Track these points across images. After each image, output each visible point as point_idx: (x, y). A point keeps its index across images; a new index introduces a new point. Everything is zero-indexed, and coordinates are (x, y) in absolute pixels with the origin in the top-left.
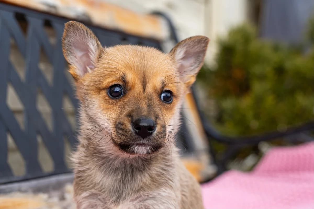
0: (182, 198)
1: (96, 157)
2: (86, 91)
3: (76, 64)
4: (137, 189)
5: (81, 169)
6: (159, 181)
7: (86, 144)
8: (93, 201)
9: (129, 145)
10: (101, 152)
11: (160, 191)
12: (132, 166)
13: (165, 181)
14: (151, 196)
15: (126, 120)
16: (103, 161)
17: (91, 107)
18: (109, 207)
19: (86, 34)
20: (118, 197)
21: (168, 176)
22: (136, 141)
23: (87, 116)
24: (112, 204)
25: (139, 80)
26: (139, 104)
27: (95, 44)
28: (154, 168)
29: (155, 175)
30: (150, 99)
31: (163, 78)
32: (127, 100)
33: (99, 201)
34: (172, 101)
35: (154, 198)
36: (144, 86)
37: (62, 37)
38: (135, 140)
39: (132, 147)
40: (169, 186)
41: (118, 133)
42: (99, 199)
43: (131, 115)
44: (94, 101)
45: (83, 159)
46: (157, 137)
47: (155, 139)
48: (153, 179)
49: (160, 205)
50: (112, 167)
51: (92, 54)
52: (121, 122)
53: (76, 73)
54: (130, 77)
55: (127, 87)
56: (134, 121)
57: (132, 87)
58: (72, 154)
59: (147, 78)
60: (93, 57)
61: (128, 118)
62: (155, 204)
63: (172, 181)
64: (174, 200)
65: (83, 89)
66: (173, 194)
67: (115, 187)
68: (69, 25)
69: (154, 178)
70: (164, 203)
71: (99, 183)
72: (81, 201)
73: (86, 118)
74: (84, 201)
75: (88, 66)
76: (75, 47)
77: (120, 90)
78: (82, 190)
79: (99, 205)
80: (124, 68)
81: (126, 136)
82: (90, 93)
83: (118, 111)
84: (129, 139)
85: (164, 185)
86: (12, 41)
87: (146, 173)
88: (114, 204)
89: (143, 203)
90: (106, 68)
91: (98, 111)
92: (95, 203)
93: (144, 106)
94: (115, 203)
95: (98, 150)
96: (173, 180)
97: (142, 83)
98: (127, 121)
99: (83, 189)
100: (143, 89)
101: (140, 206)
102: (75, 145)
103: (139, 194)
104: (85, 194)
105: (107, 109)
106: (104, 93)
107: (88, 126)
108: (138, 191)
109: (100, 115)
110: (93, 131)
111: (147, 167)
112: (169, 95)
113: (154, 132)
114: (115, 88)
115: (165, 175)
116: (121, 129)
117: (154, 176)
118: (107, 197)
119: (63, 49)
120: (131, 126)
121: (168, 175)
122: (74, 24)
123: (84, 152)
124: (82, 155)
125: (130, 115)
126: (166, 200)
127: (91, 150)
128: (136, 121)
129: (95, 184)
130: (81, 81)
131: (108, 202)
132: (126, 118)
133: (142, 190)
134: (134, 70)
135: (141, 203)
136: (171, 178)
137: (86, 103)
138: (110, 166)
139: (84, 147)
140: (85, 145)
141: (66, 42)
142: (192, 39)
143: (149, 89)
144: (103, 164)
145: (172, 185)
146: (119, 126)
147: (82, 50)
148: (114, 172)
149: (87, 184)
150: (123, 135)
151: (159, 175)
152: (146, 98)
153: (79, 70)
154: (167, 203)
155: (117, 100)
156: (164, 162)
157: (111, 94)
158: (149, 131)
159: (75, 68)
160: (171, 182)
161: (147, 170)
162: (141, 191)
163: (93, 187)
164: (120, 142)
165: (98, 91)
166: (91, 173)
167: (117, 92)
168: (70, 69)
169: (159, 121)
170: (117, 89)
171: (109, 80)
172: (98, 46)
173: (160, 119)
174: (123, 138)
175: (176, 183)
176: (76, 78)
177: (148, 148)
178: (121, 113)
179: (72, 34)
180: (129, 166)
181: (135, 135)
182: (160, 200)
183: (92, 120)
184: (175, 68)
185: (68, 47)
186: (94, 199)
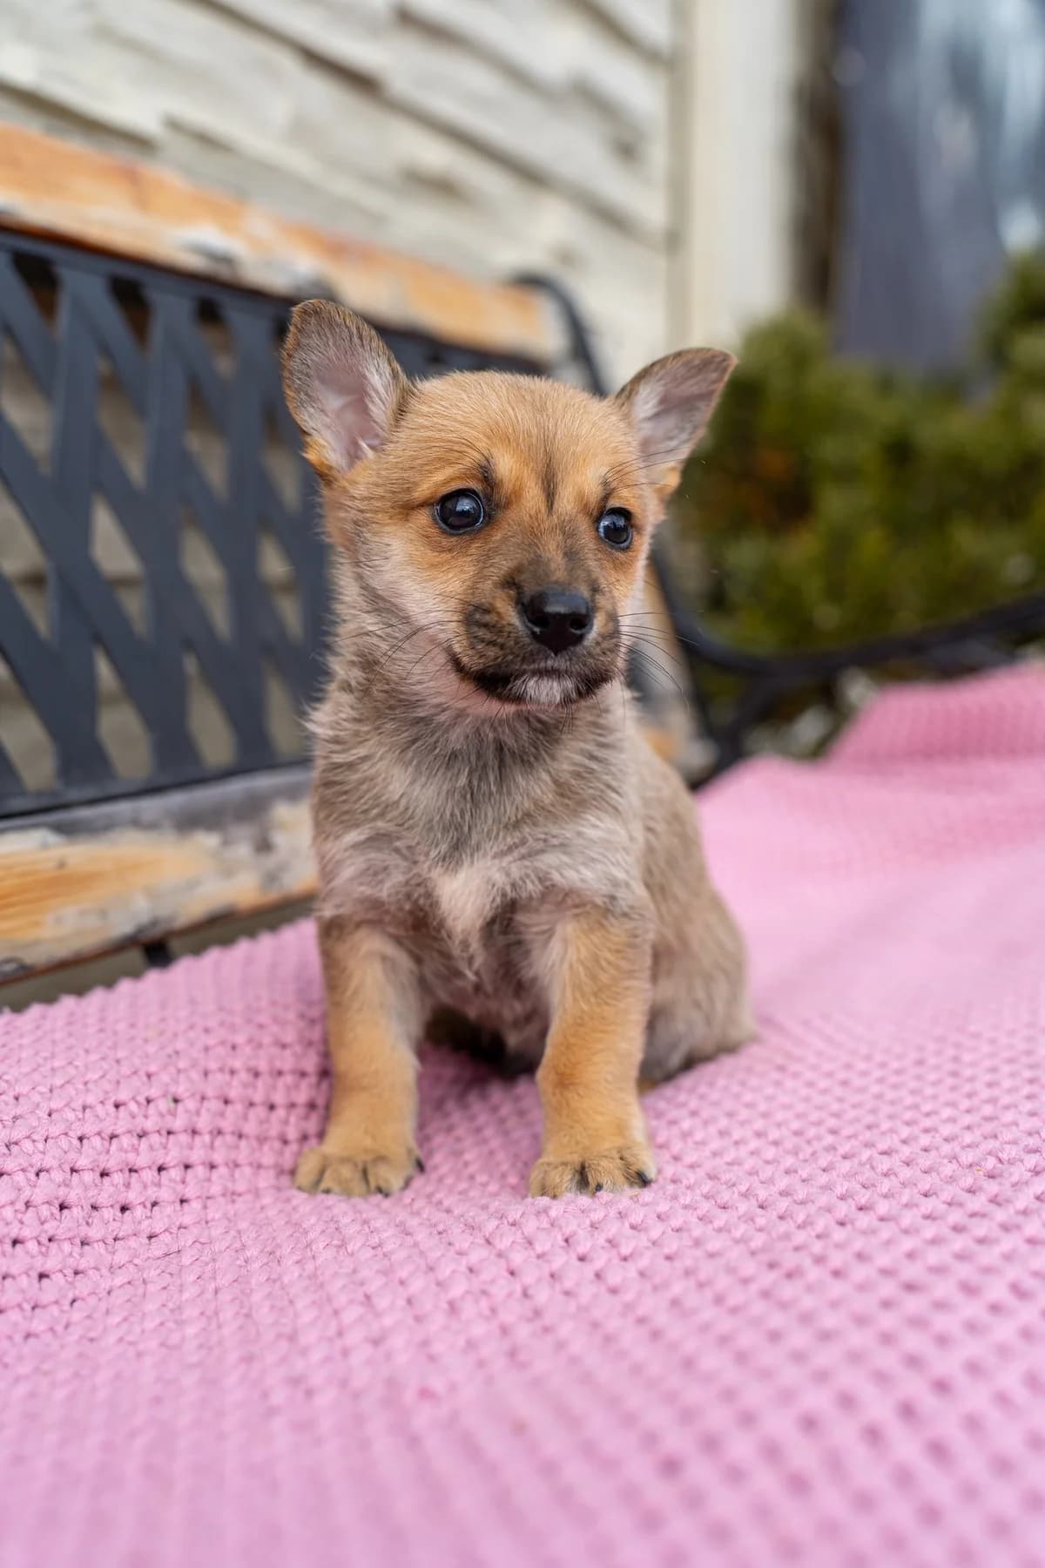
0: (648, 842)
1: (393, 719)
2: (360, 516)
3: (328, 434)
4: (513, 819)
5: (339, 758)
6: (578, 794)
7: (359, 683)
8: (377, 857)
9: (511, 675)
10: (410, 704)
11: (583, 826)
12: (500, 748)
13: (598, 793)
14: (555, 841)
15: (501, 598)
16: (415, 730)
17: (377, 562)
18: (428, 876)
19: (356, 339)
20: (457, 844)
21: (606, 777)
22: (534, 662)
23: (363, 592)
24: (436, 867)
25: (533, 475)
26: (539, 548)
27: (387, 370)
28: (567, 753)
29: (568, 776)
30: (568, 533)
31: (603, 470)
32: (497, 536)
33: (394, 855)
34: (631, 543)
35: (563, 847)
36: (550, 495)
37: (285, 349)
38: (530, 657)
39: (519, 682)
40: (610, 809)
41: (473, 640)
42: (397, 851)
43: (516, 581)
44: (389, 545)
45: (346, 730)
46: (598, 650)
47: (590, 654)
48: (562, 789)
49: (582, 869)
50: (441, 750)
51: (377, 400)
52: (482, 604)
53: (327, 459)
54: (506, 466)
55: (496, 497)
56: (526, 601)
57: (513, 496)
58: (309, 710)
59: (559, 468)
60: (380, 410)
61: (506, 590)
62: (566, 864)
63: (617, 793)
64: (624, 849)
65: (351, 508)
66: (623, 832)
67: (448, 813)
68: (305, 312)
69: (564, 783)
70: (593, 860)
71: (397, 803)
72: (338, 857)
73: (360, 599)
74: (350, 857)
75: (364, 439)
76: (323, 381)
77: (474, 508)
78: (342, 822)
79: (397, 866)
80: (485, 440)
81: (502, 647)
82: (375, 520)
83: (471, 570)
84: (510, 657)
85: (595, 806)
86: (102, 366)
87: (544, 770)
88: (442, 866)
89: (531, 862)
90: (426, 442)
91: (404, 573)
92: (384, 861)
93: (552, 551)
94: (446, 865)
95: (402, 697)
96: (620, 787)
97: (543, 483)
98: (504, 600)
99: (348, 821)
100: (548, 501)
101: (523, 872)
102: (321, 683)
103: (517, 834)
104: (353, 836)
105: (433, 566)
106: (423, 518)
107: (369, 624)
108: (517, 825)
109: (409, 585)
110: (384, 640)
111: (546, 751)
112: (621, 522)
113: (588, 633)
114: (458, 501)
115: (598, 775)
116: (486, 625)
117: (565, 777)
118: (418, 844)
119: (285, 386)
120: (517, 616)
121: (607, 774)
122: (321, 309)
123: (352, 708)
124: (343, 716)
125: (510, 582)
126: (602, 850)
127: (378, 699)
128: (533, 599)
129: (387, 807)
130: (345, 484)
131: (422, 858)
132: (500, 593)
133: (528, 821)
134: (518, 445)
135: (527, 863)
136: (614, 784)
137: (362, 551)
138: (435, 748)
139: (351, 691)
140: (353, 683)
141: (294, 364)
142: (684, 359)
143: (566, 502)
144: (414, 741)
145: (617, 805)
146: (478, 616)
147: (342, 390)
148: (444, 766)
149: (360, 806)
150: (492, 643)
151: (578, 775)
152: (558, 531)
153: (334, 450)
154: (605, 860)
155: (468, 537)
156: (594, 733)
157: (444, 520)
158: (573, 631)
159: (324, 446)
160: (614, 795)
161: (545, 761)
162: (525, 826)
163: (381, 815)
164: (481, 666)
165: (400, 513)
166: (373, 771)
167: (463, 513)
168: (306, 447)
169: (602, 601)
170: (465, 505)
171: (439, 477)
172: (395, 376)
173: (604, 594)
174: (492, 652)
175: (631, 797)
176: (327, 475)
177: (569, 684)
178: (480, 576)
179: (315, 340)
180: (492, 748)
181: (531, 644)
182: (582, 853)
183: (380, 603)
184: (635, 443)
185: (299, 379)
186: (380, 850)
